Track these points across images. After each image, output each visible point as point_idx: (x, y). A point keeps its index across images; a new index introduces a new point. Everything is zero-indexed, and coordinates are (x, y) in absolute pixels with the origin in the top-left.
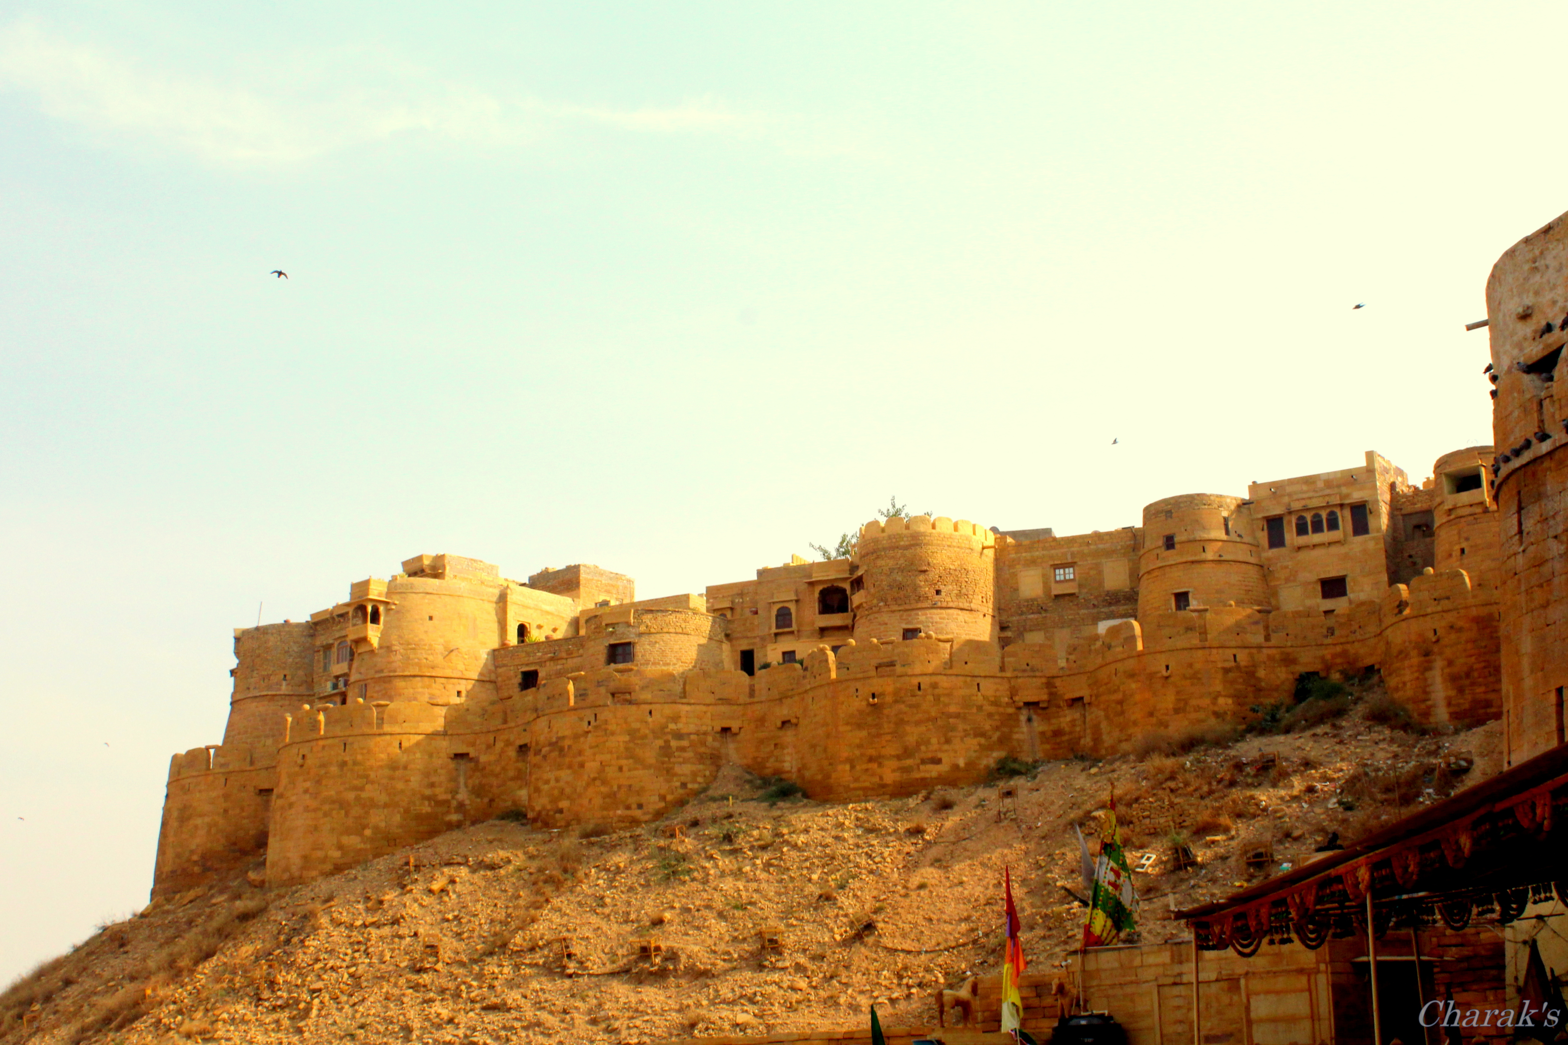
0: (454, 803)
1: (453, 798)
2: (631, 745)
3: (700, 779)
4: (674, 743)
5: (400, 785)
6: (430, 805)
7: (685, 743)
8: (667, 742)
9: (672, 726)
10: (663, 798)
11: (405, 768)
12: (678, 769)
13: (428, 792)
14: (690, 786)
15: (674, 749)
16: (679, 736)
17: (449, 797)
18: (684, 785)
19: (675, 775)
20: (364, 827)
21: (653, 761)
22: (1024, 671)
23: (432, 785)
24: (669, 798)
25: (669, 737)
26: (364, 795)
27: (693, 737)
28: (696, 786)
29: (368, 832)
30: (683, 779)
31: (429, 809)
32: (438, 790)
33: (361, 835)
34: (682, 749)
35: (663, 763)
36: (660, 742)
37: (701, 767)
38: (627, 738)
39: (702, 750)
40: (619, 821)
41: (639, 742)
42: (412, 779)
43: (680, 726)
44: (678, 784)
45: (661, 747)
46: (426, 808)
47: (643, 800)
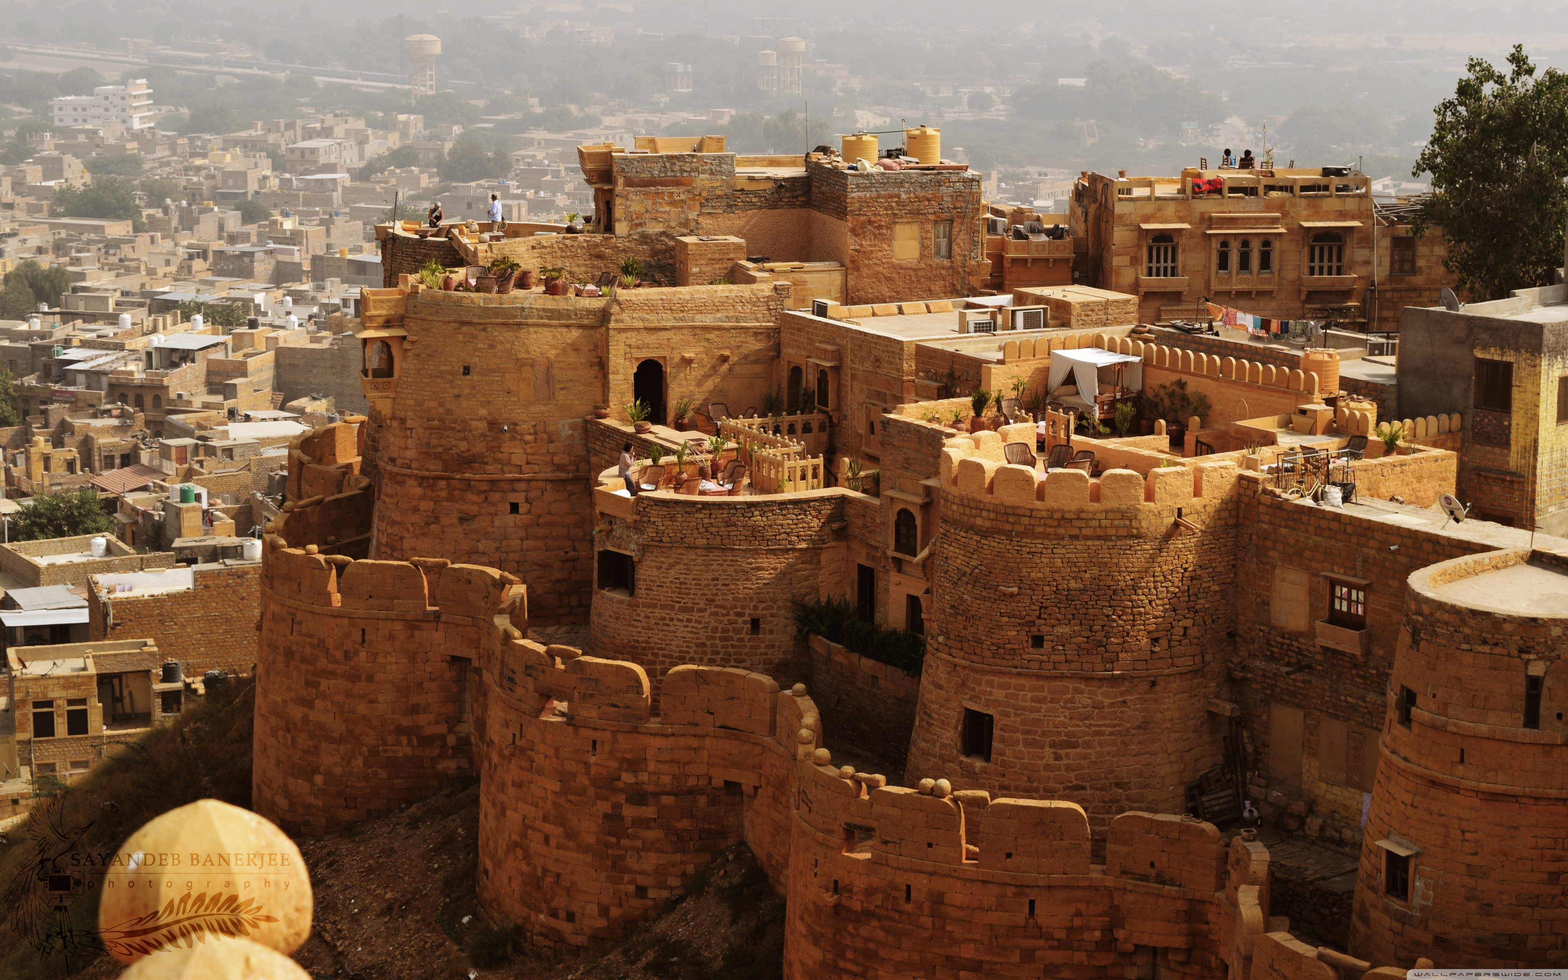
0: (451, 740)
1: (450, 730)
2: (562, 801)
3: (673, 881)
4: (629, 812)
5: (362, 708)
6: (410, 743)
7: (649, 812)
8: (617, 806)
9: (627, 778)
10: (604, 911)
11: (370, 679)
12: (632, 861)
13: (405, 722)
14: (652, 894)
15: (628, 822)
16: (638, 797)
17: (442, 729)
18: (641, 891)
19: (628, 870)
20: (315, 771)
21: (590, 839)
22: (1144, 878)
23: (414, 710)
24: (615, 912)
25: (621, 798)
26: (314, 716)
27: (666, 800)
28: (665, 894)
29: (319, 779)
30: (642, 880)
31: (408, 751)
32: (423, 719)
33: (311, 781)
34: (642, 823)
35: (608, 845)
36: (604, 807)
37: (678, 857)
38: (556, 786)
39: (685, 824)
40: (541, 934)
41: (573, 798)
42: (381, 698)
43: (644, 777)
44: (631, 888)
45: (606, 816)
46: (404, 750)
47: (575, 908)
